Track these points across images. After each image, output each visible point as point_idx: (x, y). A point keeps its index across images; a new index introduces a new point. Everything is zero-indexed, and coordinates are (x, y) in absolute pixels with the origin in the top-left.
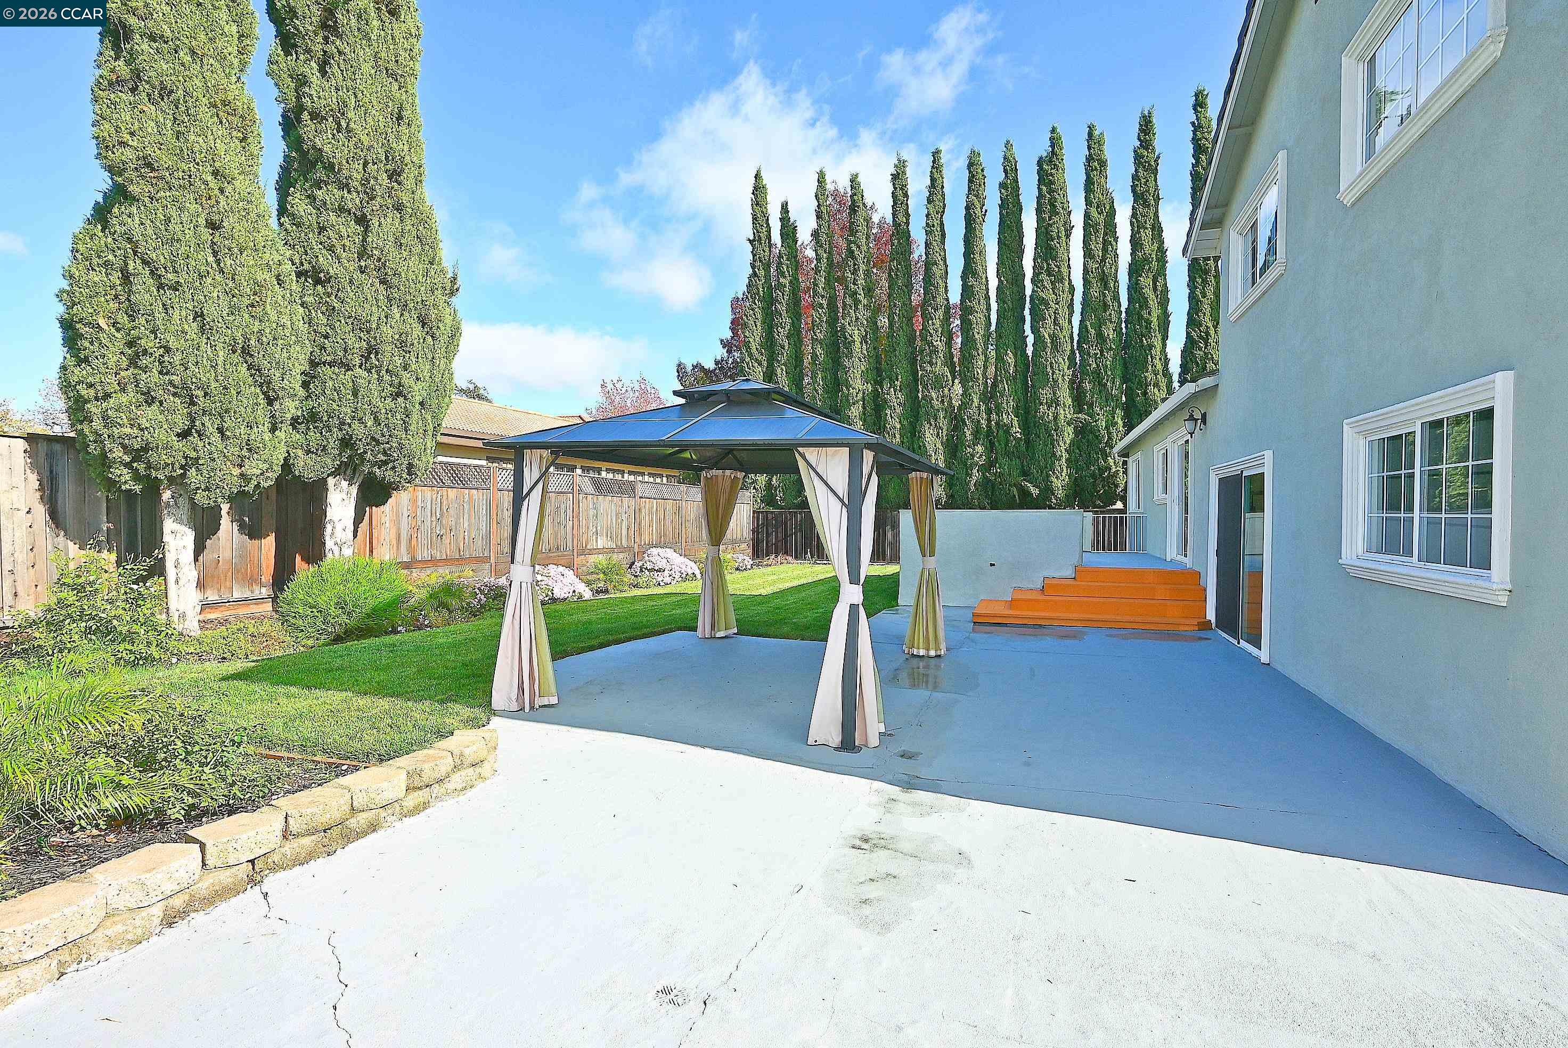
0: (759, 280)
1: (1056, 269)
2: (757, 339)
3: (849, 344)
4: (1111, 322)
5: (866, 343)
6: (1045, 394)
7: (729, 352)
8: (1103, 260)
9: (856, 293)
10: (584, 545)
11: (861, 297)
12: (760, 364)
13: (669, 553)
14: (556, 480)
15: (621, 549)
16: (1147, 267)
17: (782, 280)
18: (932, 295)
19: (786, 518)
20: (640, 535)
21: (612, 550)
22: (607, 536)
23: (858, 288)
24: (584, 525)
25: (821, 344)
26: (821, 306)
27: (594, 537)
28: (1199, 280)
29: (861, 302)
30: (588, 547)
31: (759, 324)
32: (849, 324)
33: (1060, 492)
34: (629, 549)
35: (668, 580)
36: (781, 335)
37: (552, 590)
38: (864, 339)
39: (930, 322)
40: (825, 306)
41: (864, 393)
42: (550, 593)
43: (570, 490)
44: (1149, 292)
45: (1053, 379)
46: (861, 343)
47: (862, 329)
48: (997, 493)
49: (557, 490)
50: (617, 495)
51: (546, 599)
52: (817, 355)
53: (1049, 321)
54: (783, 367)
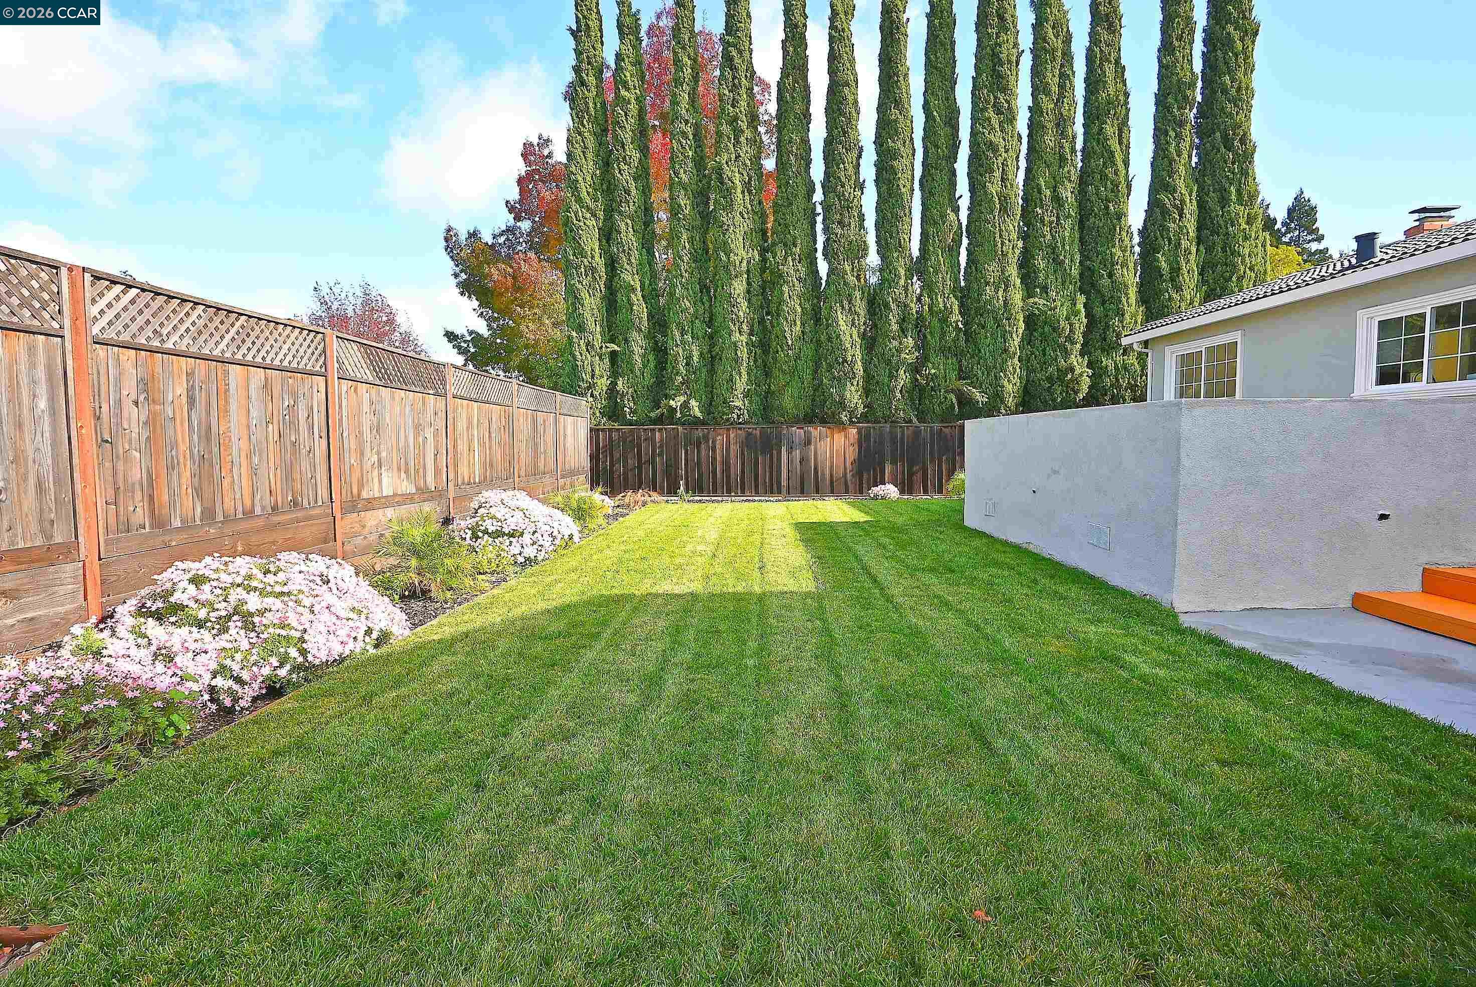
0: (589, 91)
1: (1006, 105)
2: (589, 178)
3: (727, 193)
4: (1070, 181)
5: (750, 192)
6: (992, 270)
7: (517, 218)
8: (1061, 96)
9: (735, 119)
10: (355, 491)
11: (744, 126)
12: (594, 215)
13: (523, 500)
14: (281, 339)
15: (424, 494)
16: (1112, 112)
17: (623, 92)
18: (843, 129)
19: (639, 438)
20: (456, 466)
21: (407, 499)
22: (399, 469)
23: (740, 111)
24: (353, 447)
25: (685, 189)
26: (684, 134)
27: (376, 473)
28: (1172, 134)
29: (742, 132)
30: (365, 495)
31: (590, 155)
32: (727, 163)
33: (1011, 400)
34: (438, 494)
35: (530, 552)
36: (625, 175)
37: (302, 640)
38: (747, 186)
39: (842, 166)
40: (691, 137)
41: (749, 262)
42: (293, 653)
43: (318, 368)
44: (1114, 144)
45: (1002, 251)
46: (743, 192)
47: (745, 174)
48: (927, 402)
49: (286, 363)
50: (413, 388)
51: (283, 672)
52: (679, 206)
53: (997, 174)
54: (629, 221)
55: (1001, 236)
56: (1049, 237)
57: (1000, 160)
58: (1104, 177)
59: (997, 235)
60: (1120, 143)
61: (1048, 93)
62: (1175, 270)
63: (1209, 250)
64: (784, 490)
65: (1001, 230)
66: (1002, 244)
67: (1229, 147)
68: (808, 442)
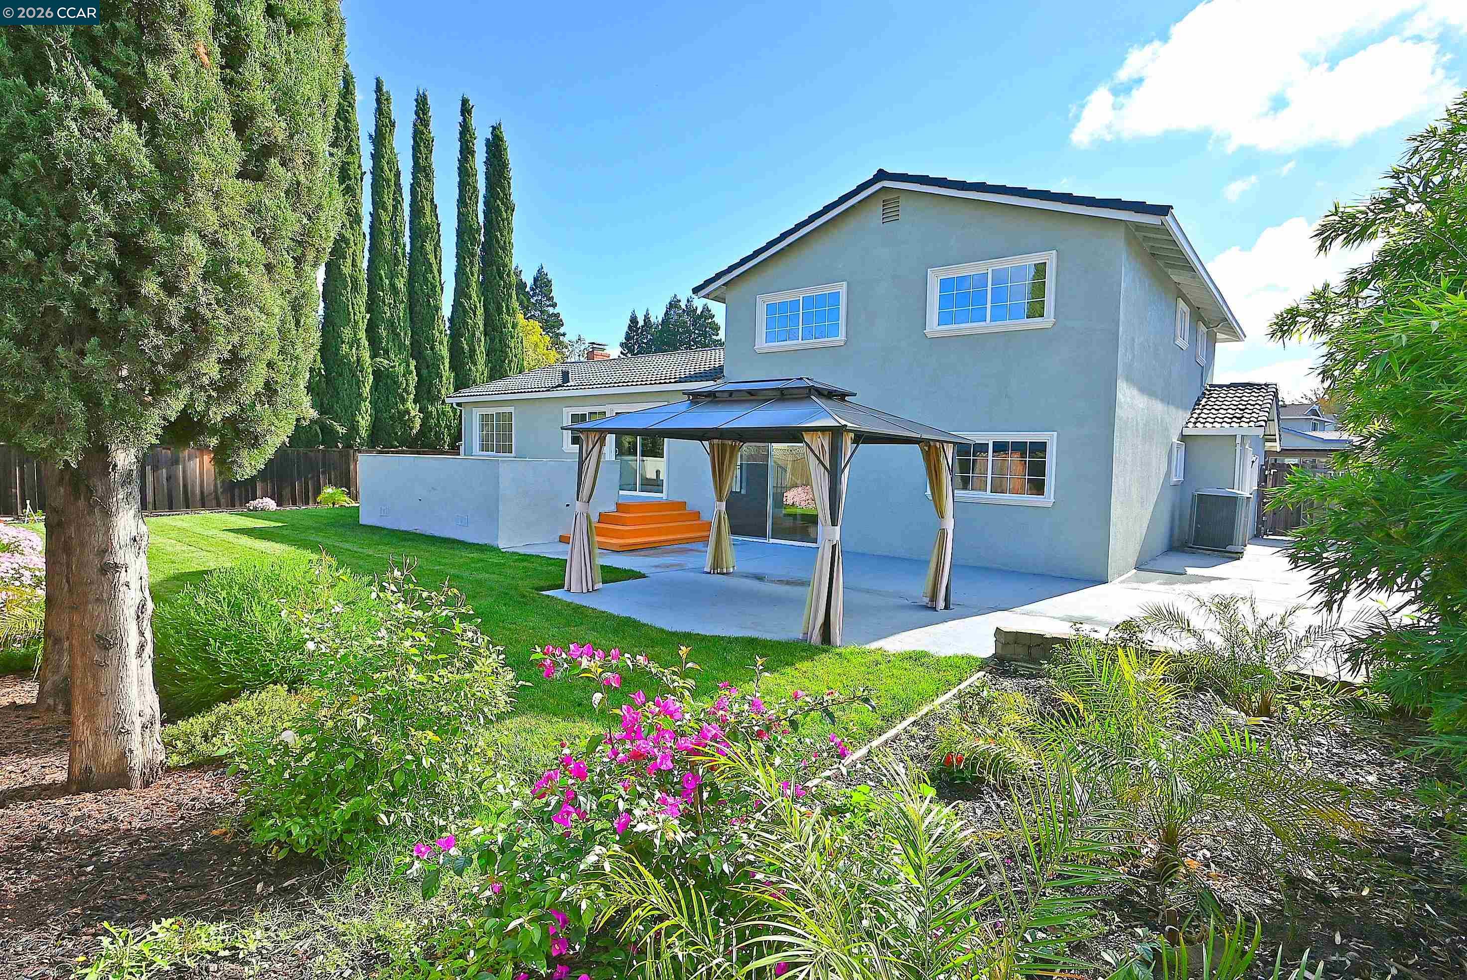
1: (354, 210)
4: (402, 277)
8: (394, 214)
16: (430, 235)
28: (467, 260)
44: (431, 258)
55: (353, 308)
56: (388, 314)
57: (351, 250)
58: (426, 280)
59: (350, 307)
60: (436, 258)
61: (385, 210)
62: (473, 351)
63: (492, 340)
64: (150, 506)
65: (353, 304)
66: (355, 314)
67: (501, 278)
68: (176, 461)
